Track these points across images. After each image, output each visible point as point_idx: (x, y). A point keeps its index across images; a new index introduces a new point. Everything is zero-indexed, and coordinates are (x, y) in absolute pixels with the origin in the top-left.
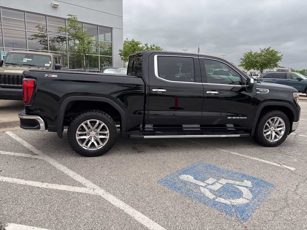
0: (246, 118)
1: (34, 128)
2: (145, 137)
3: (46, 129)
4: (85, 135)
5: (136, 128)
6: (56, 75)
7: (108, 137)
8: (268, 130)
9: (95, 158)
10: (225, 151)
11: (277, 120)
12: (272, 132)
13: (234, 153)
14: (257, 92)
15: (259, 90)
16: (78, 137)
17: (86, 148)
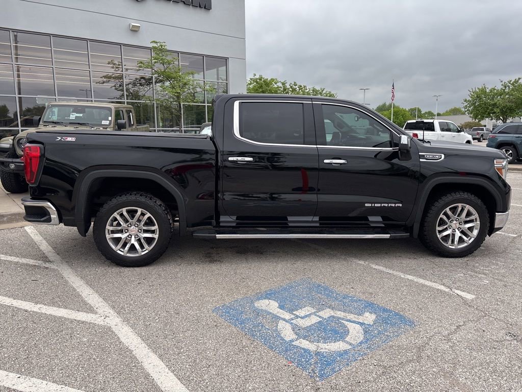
0: (401, 205)
1: (42, 219)
2: (219, 236)
3: (61, 221)
4: (121, 231)
5: (205, 222)
6: (73, 138)
7: (156, 236)
8: (445, 227)
9: (136, 269)
10: (362, 262)
11: (462, 210)
12: (454, 230)
13: (377, 267)
14: (421, 160)
15: (424, 155)
16: (109, 234)
17: (122, 253)
